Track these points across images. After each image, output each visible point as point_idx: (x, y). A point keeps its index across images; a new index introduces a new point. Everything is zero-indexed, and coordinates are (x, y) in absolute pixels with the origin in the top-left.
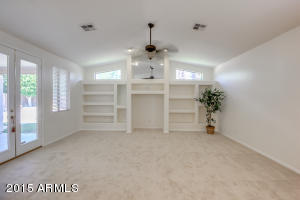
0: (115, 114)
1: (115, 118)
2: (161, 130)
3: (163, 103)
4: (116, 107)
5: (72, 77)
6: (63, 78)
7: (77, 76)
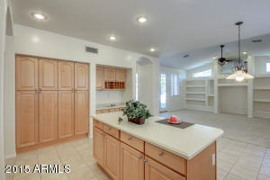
0: (206, 100)
1: (207, 103)
2: (246, 115)
3: (247, 93)
4: (207, 95)
5: (180, 76)
6: (176, 77)
7: (183, 76)
